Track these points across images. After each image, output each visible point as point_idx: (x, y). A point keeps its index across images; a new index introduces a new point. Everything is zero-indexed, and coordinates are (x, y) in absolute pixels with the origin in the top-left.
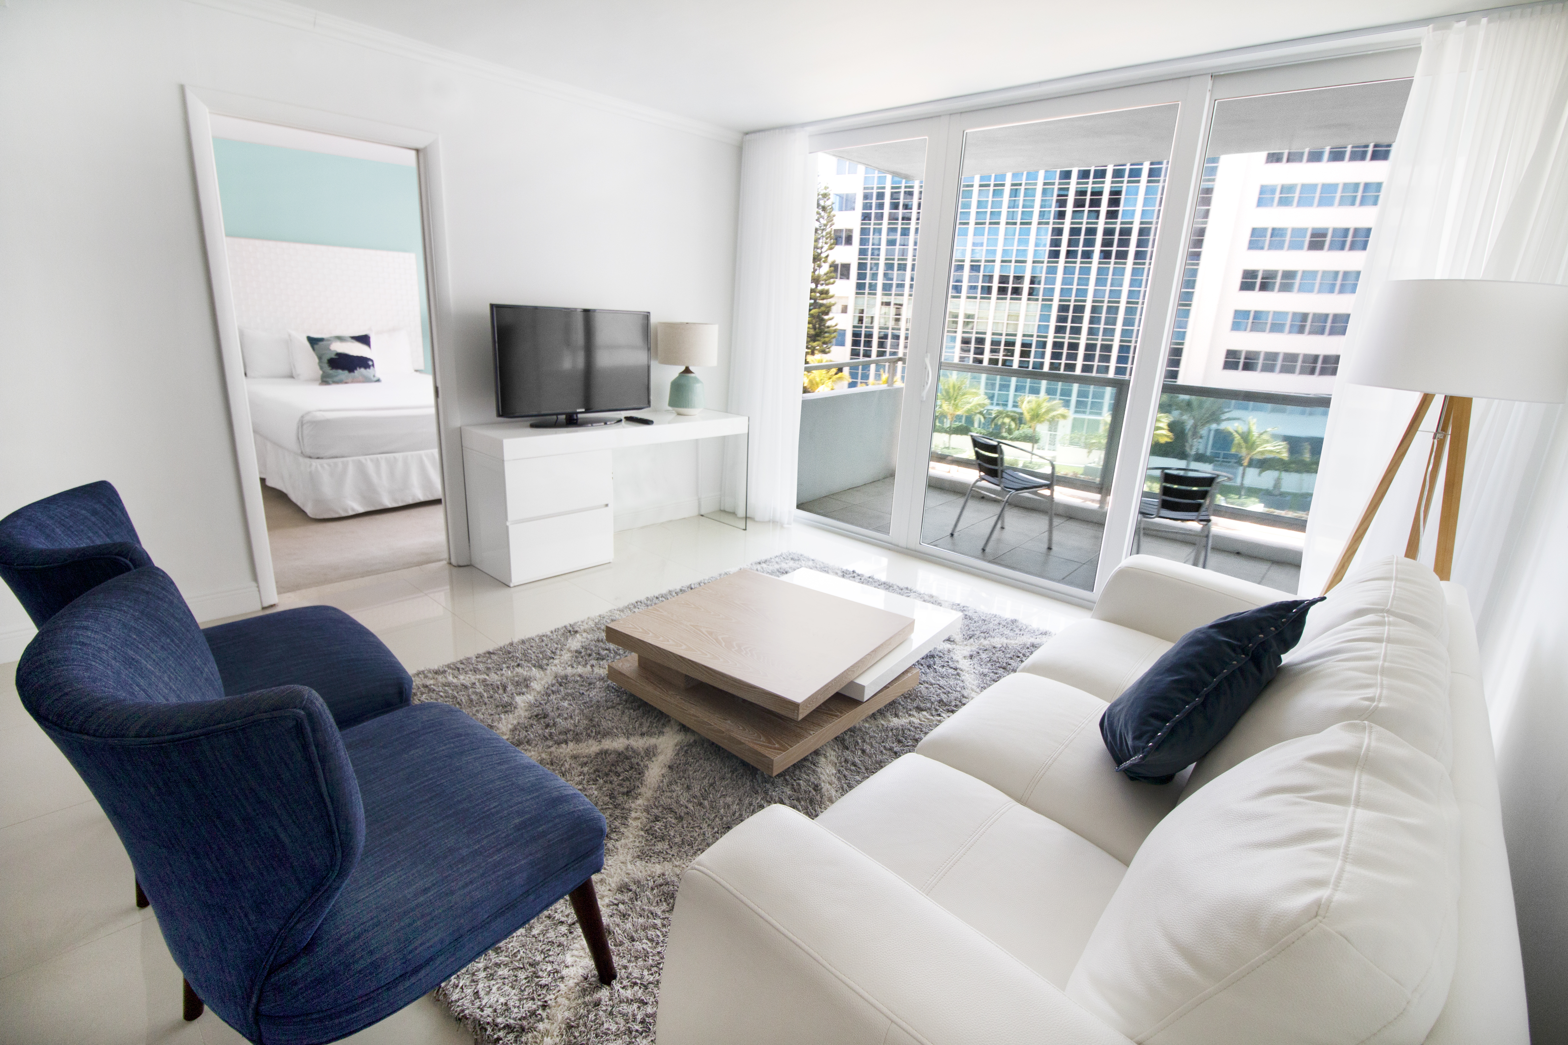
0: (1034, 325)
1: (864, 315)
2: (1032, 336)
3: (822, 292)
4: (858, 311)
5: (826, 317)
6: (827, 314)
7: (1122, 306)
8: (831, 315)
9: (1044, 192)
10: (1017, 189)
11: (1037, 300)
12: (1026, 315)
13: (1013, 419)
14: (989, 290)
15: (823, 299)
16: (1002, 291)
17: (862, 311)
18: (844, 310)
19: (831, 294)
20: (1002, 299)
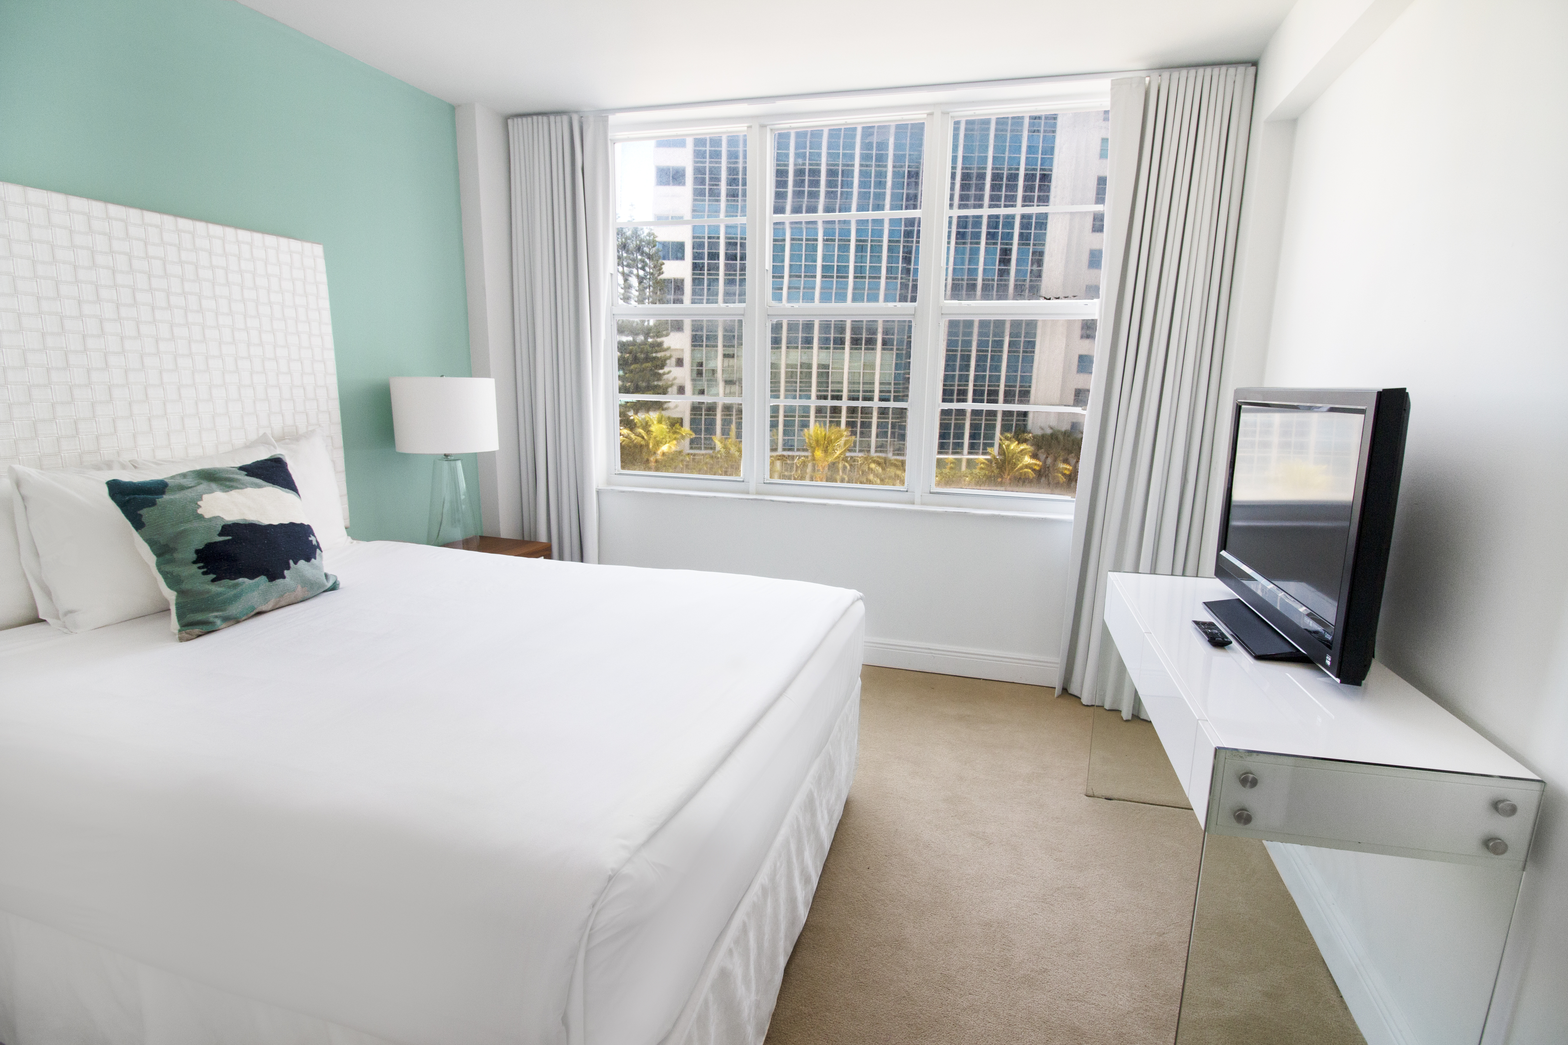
0: (891, 374)
1: (704, 369)
2: (890, 384)
3: (653, 345)
4: (695, 365)
5: (661, 371)
6: (662, 367)
7: (974, 354)
8: (666, 369)
9: (890, 249)
10: (862, 246)
11: (892, 349)
12: (881, 364)
13: (879, 464)
14: (842, 342)
15: (656, 352)
16: (856, 342)
17: (701, 364)
18: (680, 362)
19: (665, 346)
20: (856, 349)
